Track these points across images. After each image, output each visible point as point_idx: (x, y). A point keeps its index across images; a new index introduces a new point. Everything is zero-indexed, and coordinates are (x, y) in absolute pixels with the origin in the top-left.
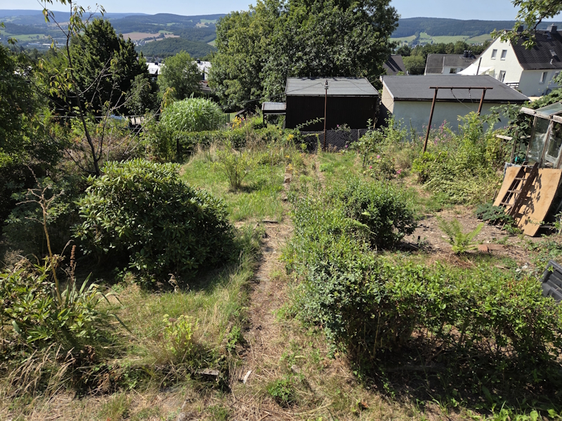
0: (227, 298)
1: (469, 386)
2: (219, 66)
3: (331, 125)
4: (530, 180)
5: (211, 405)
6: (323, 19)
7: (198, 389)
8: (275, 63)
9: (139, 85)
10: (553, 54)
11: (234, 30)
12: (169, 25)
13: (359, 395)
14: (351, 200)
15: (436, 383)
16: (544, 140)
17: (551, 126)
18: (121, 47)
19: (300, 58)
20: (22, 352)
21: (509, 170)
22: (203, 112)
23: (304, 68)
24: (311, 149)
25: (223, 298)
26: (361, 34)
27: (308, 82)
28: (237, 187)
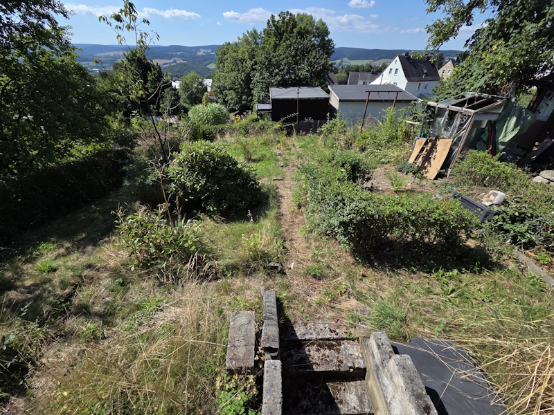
0: (269, 224)
1: (419, 260)
2: (219, 81)
3: (301, 118)
4: (432, 148)
5: (276, 282)
6: (290, 46)
7: (269, 274)
8: (261, 77)
9: (168, 95)
10: (425, 71)
11: (228, 55)
12: (179, 53)
13: (361, 270)
14: (334, 162)
15: (401, 261)
16: (442, 122)
17: (447, 113)
18: (152, 69)
19: (277, 74)
20: (159, 261)
21: (418, 141)
22: (217, 112)
23: (280, 81)
24: (289, 134)
25: (266, 224)
26: (315, 56)
27: (283, 90)
28: (249, 160)
